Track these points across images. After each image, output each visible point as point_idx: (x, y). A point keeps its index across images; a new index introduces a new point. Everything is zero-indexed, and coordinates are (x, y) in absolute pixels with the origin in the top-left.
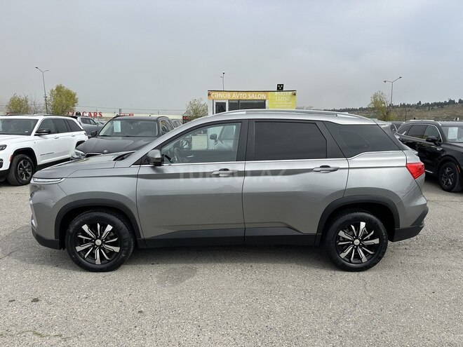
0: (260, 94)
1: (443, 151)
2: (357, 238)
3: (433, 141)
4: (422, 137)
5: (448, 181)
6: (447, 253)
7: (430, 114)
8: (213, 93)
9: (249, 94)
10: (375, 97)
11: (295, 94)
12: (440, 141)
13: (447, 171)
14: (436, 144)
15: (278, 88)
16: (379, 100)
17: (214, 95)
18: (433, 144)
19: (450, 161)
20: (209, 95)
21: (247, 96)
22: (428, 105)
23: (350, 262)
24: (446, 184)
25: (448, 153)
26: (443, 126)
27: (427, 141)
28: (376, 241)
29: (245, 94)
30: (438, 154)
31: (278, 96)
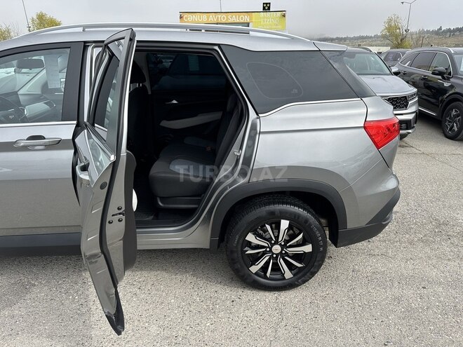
0: (242, 15)
1: (452, 87)
2: (276, 243)
3: (440, 73)
4: (428, 68)
5: (453, 126)
6: (427, 250)
7: (449, 41)
8: (185, 16)
9: (230, 15)
10: (390, 20)
11: (284, 16)
12: (450, 74)
13: (454, 113)
14: (444, 78)
15: (264, 8)
16: (393, 24)
17: (186, 18)
18: (440, 77)
19: (459, 100)
20: (181, 17)
21: (228, 19)
22: (449, 30)
23: (265, 277)
24: (451, 129)
25: (457, 90)
26: (456, 53)
27: (433, 73)
28: (308, 248)
29: (224, 15)
30: (445, 90)
31: (264, 17)
